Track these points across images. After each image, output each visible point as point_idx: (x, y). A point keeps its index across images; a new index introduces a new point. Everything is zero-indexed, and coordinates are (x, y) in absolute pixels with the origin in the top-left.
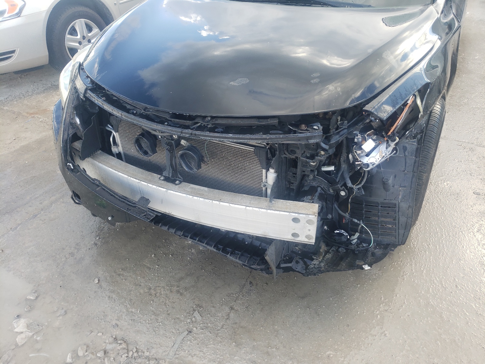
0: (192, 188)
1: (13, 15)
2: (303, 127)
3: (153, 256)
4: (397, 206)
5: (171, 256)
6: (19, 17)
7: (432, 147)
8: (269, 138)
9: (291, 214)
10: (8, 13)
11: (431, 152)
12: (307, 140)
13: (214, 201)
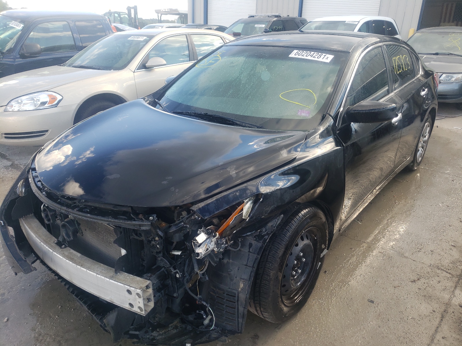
0: (71, 253)
1: (52, 106)
2: (141, 216)
3: (59, 307)
4: (237, 295)
5: (73, 310)
6: (56, 107)
7: (280, 248)
8: (113, 221)
9: (125, 285)
10: (48, 104)
11: (278, 252)
12: (140, 227)
13: (77, 266)
